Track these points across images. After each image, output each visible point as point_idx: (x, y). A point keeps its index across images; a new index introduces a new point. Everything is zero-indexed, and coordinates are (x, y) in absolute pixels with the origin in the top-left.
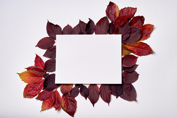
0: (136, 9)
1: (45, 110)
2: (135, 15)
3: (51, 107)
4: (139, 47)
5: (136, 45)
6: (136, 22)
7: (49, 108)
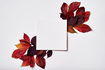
0: (80, 3)
1: (24, 66)
2: (80, 7)
3: (28, 65)
4: (83, 27)
5: (81, 26)
6: (80, 11)
7: (27, 66)
